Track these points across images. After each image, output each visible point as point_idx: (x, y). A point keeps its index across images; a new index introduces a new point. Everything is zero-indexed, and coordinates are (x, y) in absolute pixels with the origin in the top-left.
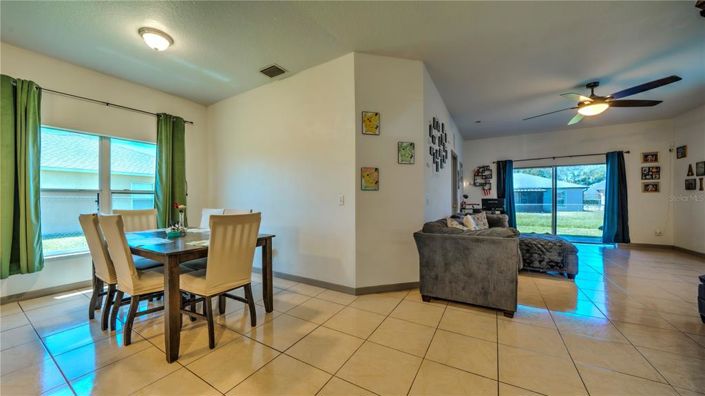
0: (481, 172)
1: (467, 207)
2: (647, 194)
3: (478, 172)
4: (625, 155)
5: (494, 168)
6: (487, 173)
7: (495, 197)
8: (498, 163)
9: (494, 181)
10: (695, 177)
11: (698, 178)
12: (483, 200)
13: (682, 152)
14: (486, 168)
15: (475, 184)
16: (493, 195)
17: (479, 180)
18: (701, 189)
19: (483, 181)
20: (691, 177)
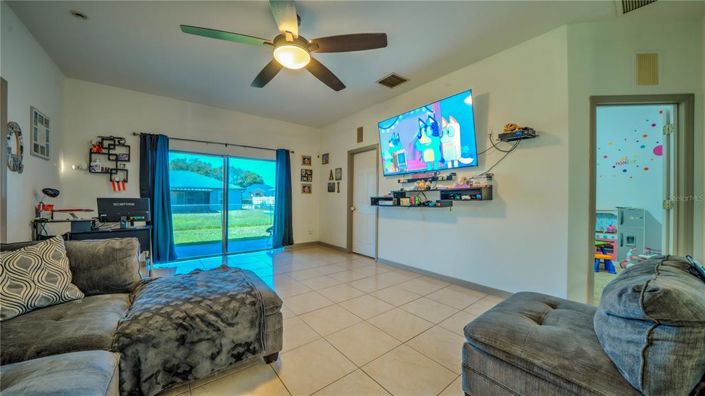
0: (104, 146)
1: (57, 217)
2: (304, 195)
3: (100, 145)
4: (291, 154)
5: (134, 144)
6: (119, 150)
7: (137, 196)
8: (143, 137)
9: (133, 167)
10: (334, 181)
11: (336, 182)
12: (100, 201)
13: (326, 159)
14: (116, 141)
15: (90, 169)
16: (132, 191)
17: (101, 162)
18: (338, 192)
19: (111, 165)
20: (332, 181)
